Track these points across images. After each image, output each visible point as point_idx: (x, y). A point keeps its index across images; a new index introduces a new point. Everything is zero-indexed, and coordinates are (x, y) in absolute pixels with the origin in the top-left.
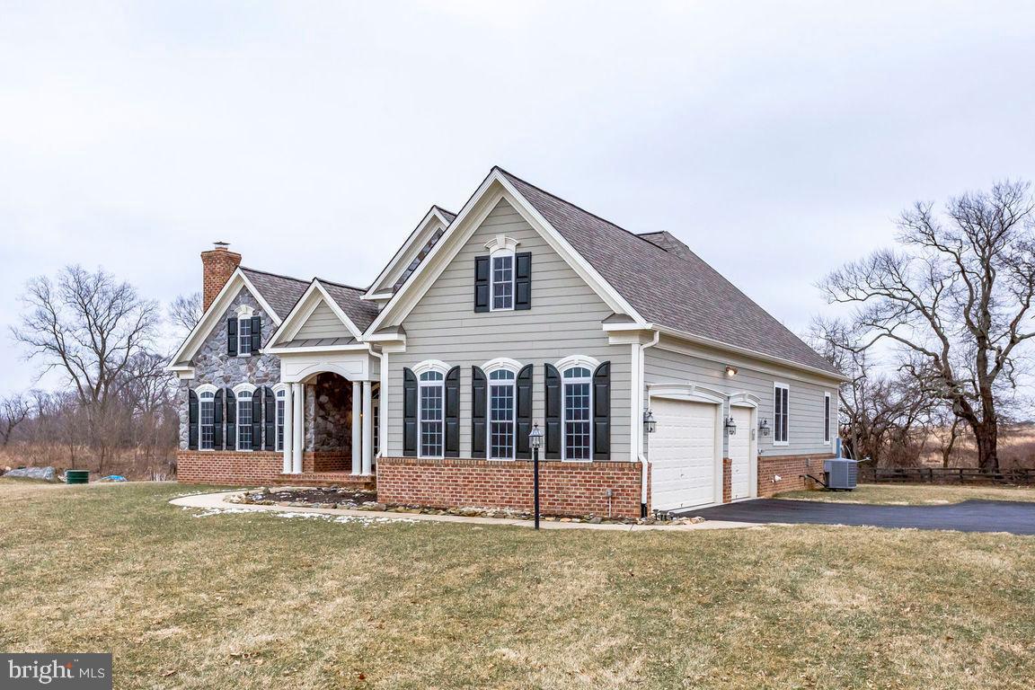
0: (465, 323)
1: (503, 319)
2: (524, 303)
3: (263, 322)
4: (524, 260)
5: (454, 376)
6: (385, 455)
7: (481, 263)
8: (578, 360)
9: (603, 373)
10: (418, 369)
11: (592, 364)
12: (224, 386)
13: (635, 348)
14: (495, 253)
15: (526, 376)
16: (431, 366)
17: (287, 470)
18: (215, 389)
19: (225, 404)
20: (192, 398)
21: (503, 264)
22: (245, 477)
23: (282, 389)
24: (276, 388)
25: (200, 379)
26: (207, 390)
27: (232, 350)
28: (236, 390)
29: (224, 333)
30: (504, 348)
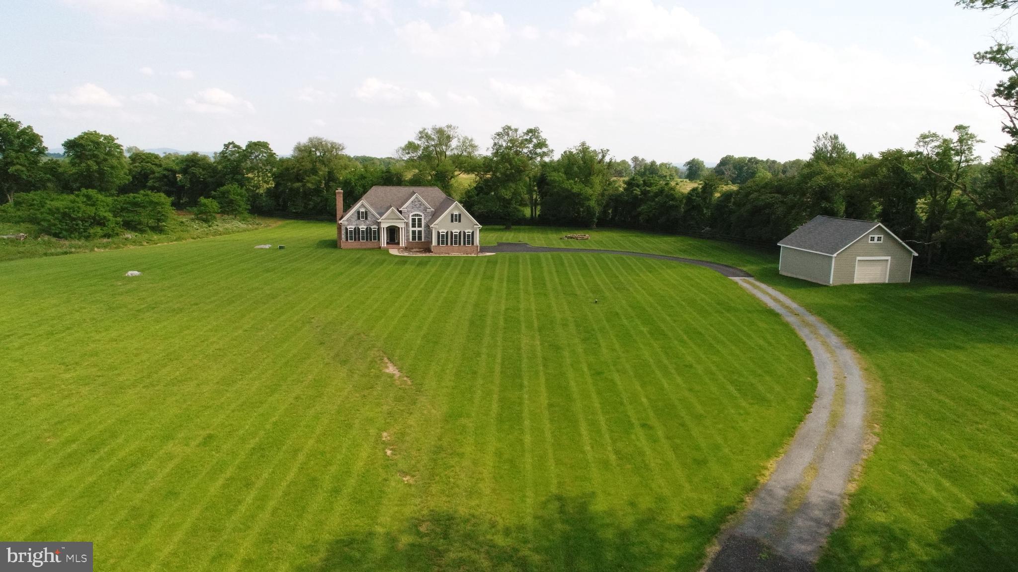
0: (449, 224)
1: (456, 223)
2: (460, 221)
3: (368, 212)
4: (460, 215)
5: (447, 233)
6: (434, 245)
7: (452, 215)
8: (468, 231)
9: (473, 233)
10: (440, 231)
11: (471, 231)
12: (356, 226)
14: (455, 213)
15: (460, 233)
16: (443, 231)
17: (383, 246)
18: (354, 227)
19: (357, 230)
20: (347, 229)
21: (456, 215)
22: (365, 247)
23: (374, 227)
24: (372, 227)
25: (348, 225)
26: (351, 227)
27: (359, 218)
28: (360, 227)
29: (356, 215)
30: (456, 229)
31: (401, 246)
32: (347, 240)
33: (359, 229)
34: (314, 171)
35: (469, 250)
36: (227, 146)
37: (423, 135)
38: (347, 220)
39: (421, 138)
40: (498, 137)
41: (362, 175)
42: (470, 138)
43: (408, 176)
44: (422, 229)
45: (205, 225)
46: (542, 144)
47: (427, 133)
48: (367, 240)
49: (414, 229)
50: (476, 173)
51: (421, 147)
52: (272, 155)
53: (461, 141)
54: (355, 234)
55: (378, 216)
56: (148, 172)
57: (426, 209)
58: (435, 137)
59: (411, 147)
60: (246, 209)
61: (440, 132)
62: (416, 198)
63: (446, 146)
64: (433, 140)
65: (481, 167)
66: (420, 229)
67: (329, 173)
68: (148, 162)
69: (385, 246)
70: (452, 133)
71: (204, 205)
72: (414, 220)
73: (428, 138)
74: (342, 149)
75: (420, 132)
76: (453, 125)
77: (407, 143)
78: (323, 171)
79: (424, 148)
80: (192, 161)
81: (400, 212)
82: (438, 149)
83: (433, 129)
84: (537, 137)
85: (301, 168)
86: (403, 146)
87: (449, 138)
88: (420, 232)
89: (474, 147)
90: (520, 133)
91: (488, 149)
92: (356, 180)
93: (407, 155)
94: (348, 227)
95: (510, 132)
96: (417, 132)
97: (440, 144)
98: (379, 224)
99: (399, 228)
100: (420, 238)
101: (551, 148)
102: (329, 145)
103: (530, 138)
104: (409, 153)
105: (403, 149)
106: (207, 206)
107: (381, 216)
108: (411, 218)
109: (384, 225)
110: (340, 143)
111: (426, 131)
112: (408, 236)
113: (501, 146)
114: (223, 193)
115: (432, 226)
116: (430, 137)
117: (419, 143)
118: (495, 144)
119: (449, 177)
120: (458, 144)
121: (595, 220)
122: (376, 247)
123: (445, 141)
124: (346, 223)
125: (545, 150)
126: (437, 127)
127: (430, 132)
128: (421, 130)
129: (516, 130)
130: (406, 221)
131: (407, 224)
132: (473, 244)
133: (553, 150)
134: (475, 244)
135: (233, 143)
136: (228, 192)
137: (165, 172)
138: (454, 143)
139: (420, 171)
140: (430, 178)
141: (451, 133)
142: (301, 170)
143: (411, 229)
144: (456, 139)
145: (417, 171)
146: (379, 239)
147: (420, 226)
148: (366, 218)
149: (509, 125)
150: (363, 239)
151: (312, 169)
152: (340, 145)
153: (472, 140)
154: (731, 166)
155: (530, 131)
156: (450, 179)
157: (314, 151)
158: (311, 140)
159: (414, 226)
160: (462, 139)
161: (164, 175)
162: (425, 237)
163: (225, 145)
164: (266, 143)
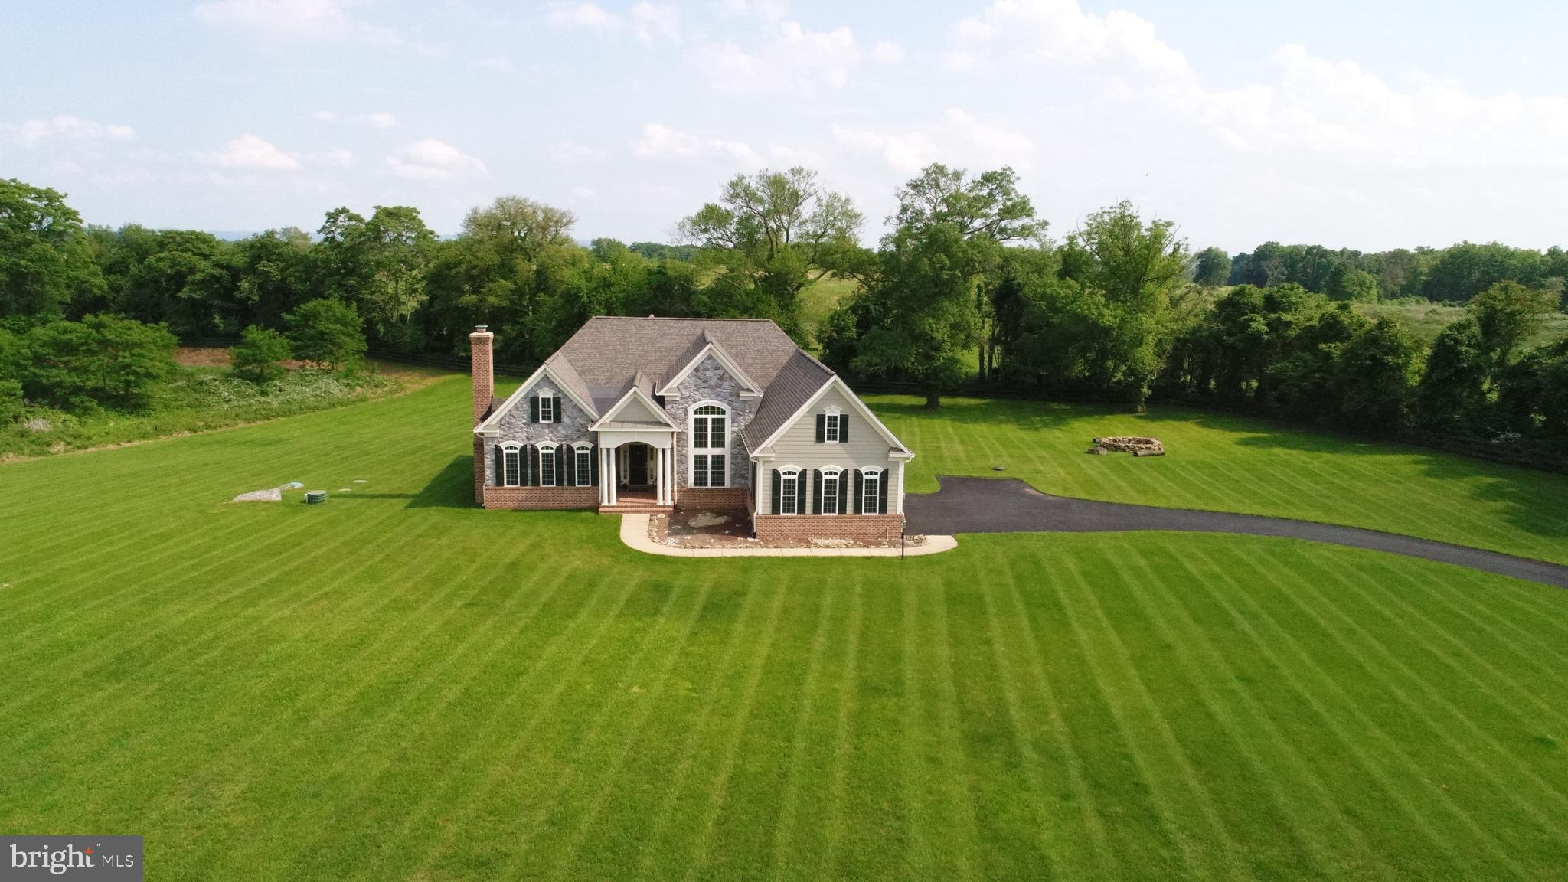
0: (810, 447)
1: (831, 445)
2: (844, 438)
3: (562, 401)
4: (845, 419)
5: (803, 474)
6: (760, 513)
7: (820, 419)
8: (870, 469)
9: (885, 475)
10: (781, 470)
11: (880, 470)
12: (527, 442)
13: (900, 463)
14: (828, 414)
15: (844, 474)
16: (789, 468)
17: (605, 503)
18: (519, 444)
19: (529, 455)
20: (498, 451)
21: (833, 419)
22: (551, 504)
23: (581, 445)
24: (575, 445)
25: (504, 437)
26: (512, 445)
27: (534, 418)
28: (539, 445)
29: (527, 406)
30: (832, 460)
31: (660, 502)
32: (499, 482)
33: (535, 450)
34: (507, 270)
35: (871, 529)
36: (333, 217)
37: (739, 190)
38: (501, 424)
39: (734, 197)
40: (912, 192)
41: (604, 279)
42: (843, 198)
43: (705, 281)
44: (726, 451)
45: (252, 389)
46: (1020, 208)
47: (748, 187)
48: (560, 482)
49: (701, 451)
50: (862, 277)
51: (733, 217)
52: (425, 235)
53: (824, 203)
54: (524, 465)
55: (593, 413)
56: (184, 269)
57: (737, 389)
58: (765, 197)
59: (711, 217)
60: (358, 352)
61: (777, 184)
62: (710, 357)
63: (790, 214)
64: (761, 201)
65: (875, 263)
66: (718, 451)
67: (538, 272)
68: (187, 250)
69: (614, 503)
70: (803, 185)
71: (253, 345)
72: (700, 425)
73: (750, 196)
74: (569, 222)
75: (733, 185)
76: (806, 167)
77: (702, 207)
78: (527, 268)
79: (741, 219)
80: (263, 246)
81: (661, 401)
82: (772, 224)
83: (761, 177)
84: (1006, 193)
85: (475, 262)
86: (694, 214)
87: (796, 198)
88: (719, 460)
89: (853, 217)
90: (966, 182)
91: (888, 219)
92: (591, 291)
93: (702, 236)
94: (503, 445)
95: (942, 181)
96: (726, 182)
97: (776, 211)
98: (595, 437)
99: (653, 450)
100: (718, 479)
101: (1039, 216)
102: (540, 216)
103: (990, 194)
104: (706, 231)
105: (695, 222)
106: (259, 348)
107: (602, 412)
108: (692, 418)
109: (609, 443)
110: (564, 209)
111: (745, 182)
112: (683, 472)
113: (919, 213)
114: (306, 317)
115: (755, 454)
116: (755, 194)
117: (730, 207)
118: (904, 209)
119: (795, 285)
120: (818, 210)
121: (1145, 390)
122: (587, 504)
123: (787, 205)
124: (498, 433)
125: (1026, 221)
126: (770, 173)
127: (753, 185)
128: (735, 179)
129: (957, 175)
130: (675, 429)
131: (681, 437)
132: (883, 509)
133: (1046, 223)
134: (890, 511)
135: (344, 211)
136: (316, 315)
137: (215, 271)
138: (808, 209)
139: (732, 270)
140: (752, 286)
141: (801, 187)
142: (475, 267)
143: (693, 451)
144: (813, 199)
145: (723, 269)
146: (596, 482)
147: (719, 441)
148: (558, 419)
149: (941, 163)
150: (548, 479)
151: (503, 265)
152: (564, 214)
153: (847, 201)
154: (1276, 262)
155: (988, 178)
156: (798, 288)
157: (508, 228)
158: (501, 204)
159: (700, 441)
160: (825, 199)
161: (212, 276)
162: (733, 476)
163: (328, 214)
164: (414, 210)
